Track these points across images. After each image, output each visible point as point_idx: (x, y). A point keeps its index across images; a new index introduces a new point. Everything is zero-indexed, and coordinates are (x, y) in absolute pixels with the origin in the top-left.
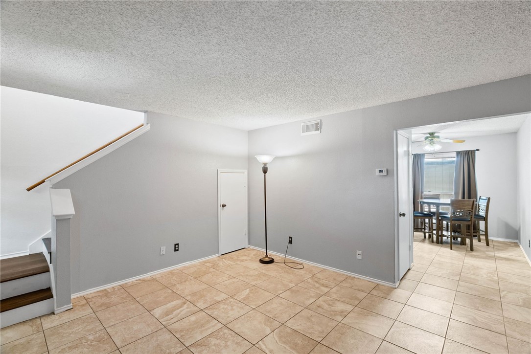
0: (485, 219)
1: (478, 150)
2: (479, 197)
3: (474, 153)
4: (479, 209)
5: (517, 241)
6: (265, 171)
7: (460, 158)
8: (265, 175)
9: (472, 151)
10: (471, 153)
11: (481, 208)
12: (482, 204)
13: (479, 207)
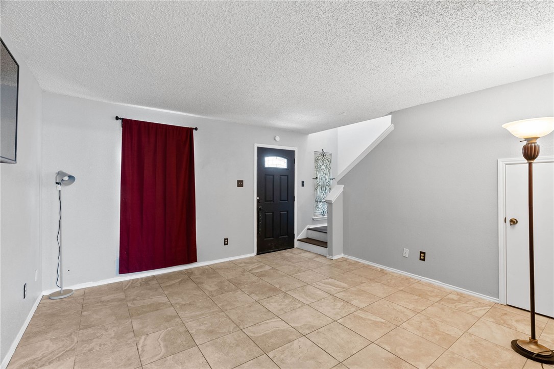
6: (530, 153)
8: (530, 165)
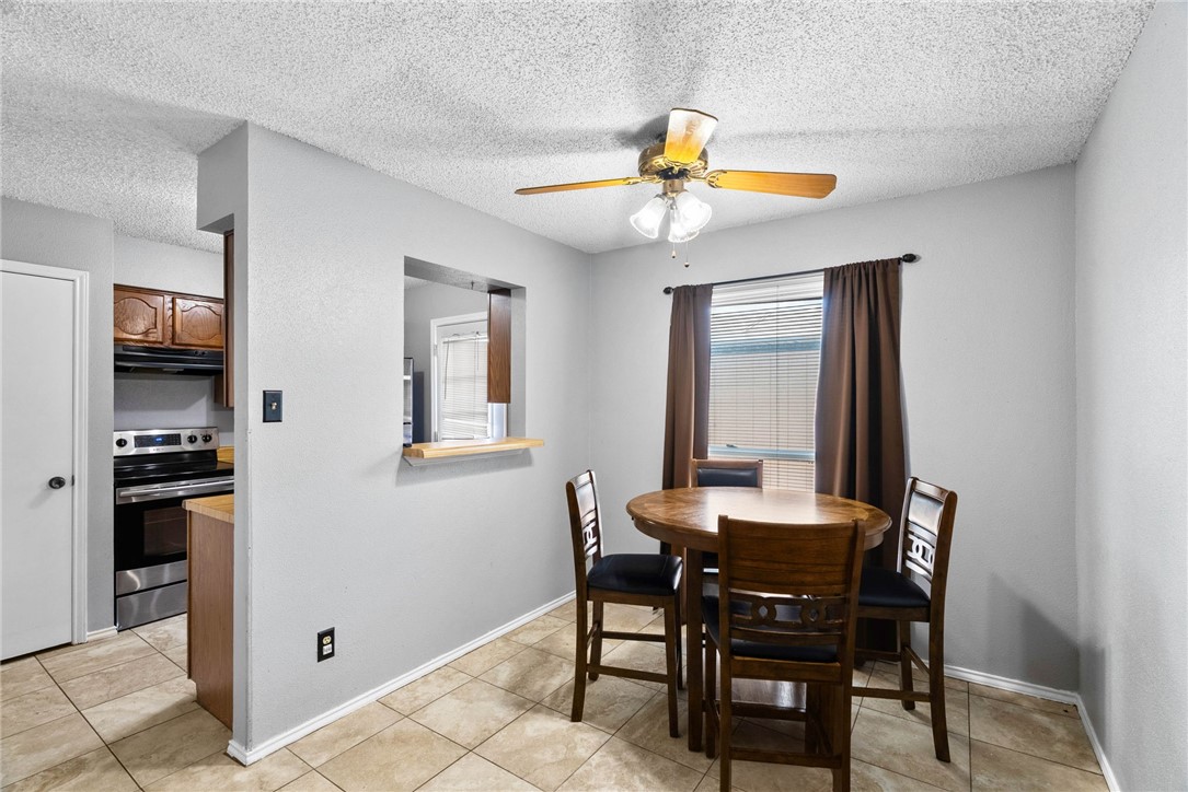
0: (932, 609)
1: (911, 258)
2: (910, 481)
3: (897, 273)
4: (908, 545)
5: (1074, 698)
7: (838, 300)
9: (885, 263)
10: (885, 275)
11: (916, 542)
12: (923, 519)
13: (907, 532)
